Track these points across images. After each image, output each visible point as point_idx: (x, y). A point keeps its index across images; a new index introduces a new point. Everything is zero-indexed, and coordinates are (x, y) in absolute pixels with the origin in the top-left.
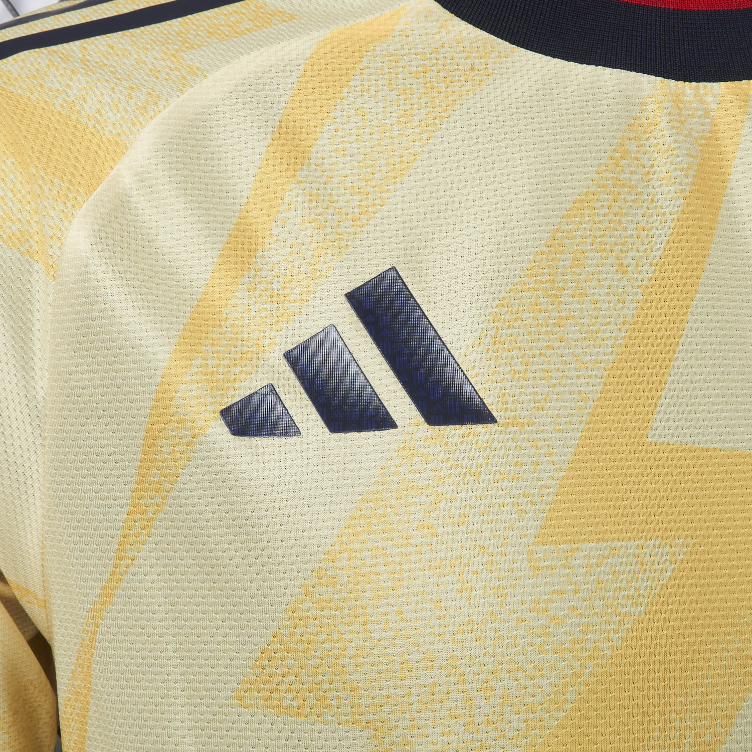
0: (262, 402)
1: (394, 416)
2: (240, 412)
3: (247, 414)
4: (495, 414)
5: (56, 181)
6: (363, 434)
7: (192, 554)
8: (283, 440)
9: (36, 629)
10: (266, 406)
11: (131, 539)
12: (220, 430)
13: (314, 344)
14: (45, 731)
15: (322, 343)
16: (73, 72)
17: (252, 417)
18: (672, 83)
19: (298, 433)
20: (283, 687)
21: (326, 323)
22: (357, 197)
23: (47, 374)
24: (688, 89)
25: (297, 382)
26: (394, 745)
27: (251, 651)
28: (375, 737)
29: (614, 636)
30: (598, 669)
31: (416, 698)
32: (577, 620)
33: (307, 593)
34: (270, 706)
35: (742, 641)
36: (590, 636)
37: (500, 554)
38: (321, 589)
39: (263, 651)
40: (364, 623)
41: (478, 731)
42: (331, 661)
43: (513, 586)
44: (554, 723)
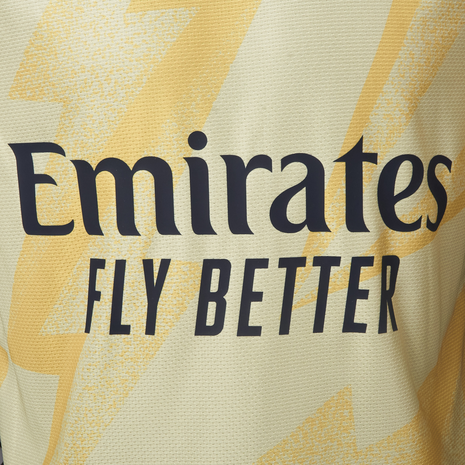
26: (72, 108)
27: (14, 73)
28: (64, 105)
29: (162, 52)
30: (156, 67)
31: (78, 86)
32: (146, 46)
33: (32, 44)
34: (23, 98)
35: (223, 52)
36: (152, 53)
37: (111, 18)
38: (37, 41)
39: (18, 73)
40: (56, 55)
41: (106, 99)
42: (44, 73)
43: (117, 33)
44: (138, 93)
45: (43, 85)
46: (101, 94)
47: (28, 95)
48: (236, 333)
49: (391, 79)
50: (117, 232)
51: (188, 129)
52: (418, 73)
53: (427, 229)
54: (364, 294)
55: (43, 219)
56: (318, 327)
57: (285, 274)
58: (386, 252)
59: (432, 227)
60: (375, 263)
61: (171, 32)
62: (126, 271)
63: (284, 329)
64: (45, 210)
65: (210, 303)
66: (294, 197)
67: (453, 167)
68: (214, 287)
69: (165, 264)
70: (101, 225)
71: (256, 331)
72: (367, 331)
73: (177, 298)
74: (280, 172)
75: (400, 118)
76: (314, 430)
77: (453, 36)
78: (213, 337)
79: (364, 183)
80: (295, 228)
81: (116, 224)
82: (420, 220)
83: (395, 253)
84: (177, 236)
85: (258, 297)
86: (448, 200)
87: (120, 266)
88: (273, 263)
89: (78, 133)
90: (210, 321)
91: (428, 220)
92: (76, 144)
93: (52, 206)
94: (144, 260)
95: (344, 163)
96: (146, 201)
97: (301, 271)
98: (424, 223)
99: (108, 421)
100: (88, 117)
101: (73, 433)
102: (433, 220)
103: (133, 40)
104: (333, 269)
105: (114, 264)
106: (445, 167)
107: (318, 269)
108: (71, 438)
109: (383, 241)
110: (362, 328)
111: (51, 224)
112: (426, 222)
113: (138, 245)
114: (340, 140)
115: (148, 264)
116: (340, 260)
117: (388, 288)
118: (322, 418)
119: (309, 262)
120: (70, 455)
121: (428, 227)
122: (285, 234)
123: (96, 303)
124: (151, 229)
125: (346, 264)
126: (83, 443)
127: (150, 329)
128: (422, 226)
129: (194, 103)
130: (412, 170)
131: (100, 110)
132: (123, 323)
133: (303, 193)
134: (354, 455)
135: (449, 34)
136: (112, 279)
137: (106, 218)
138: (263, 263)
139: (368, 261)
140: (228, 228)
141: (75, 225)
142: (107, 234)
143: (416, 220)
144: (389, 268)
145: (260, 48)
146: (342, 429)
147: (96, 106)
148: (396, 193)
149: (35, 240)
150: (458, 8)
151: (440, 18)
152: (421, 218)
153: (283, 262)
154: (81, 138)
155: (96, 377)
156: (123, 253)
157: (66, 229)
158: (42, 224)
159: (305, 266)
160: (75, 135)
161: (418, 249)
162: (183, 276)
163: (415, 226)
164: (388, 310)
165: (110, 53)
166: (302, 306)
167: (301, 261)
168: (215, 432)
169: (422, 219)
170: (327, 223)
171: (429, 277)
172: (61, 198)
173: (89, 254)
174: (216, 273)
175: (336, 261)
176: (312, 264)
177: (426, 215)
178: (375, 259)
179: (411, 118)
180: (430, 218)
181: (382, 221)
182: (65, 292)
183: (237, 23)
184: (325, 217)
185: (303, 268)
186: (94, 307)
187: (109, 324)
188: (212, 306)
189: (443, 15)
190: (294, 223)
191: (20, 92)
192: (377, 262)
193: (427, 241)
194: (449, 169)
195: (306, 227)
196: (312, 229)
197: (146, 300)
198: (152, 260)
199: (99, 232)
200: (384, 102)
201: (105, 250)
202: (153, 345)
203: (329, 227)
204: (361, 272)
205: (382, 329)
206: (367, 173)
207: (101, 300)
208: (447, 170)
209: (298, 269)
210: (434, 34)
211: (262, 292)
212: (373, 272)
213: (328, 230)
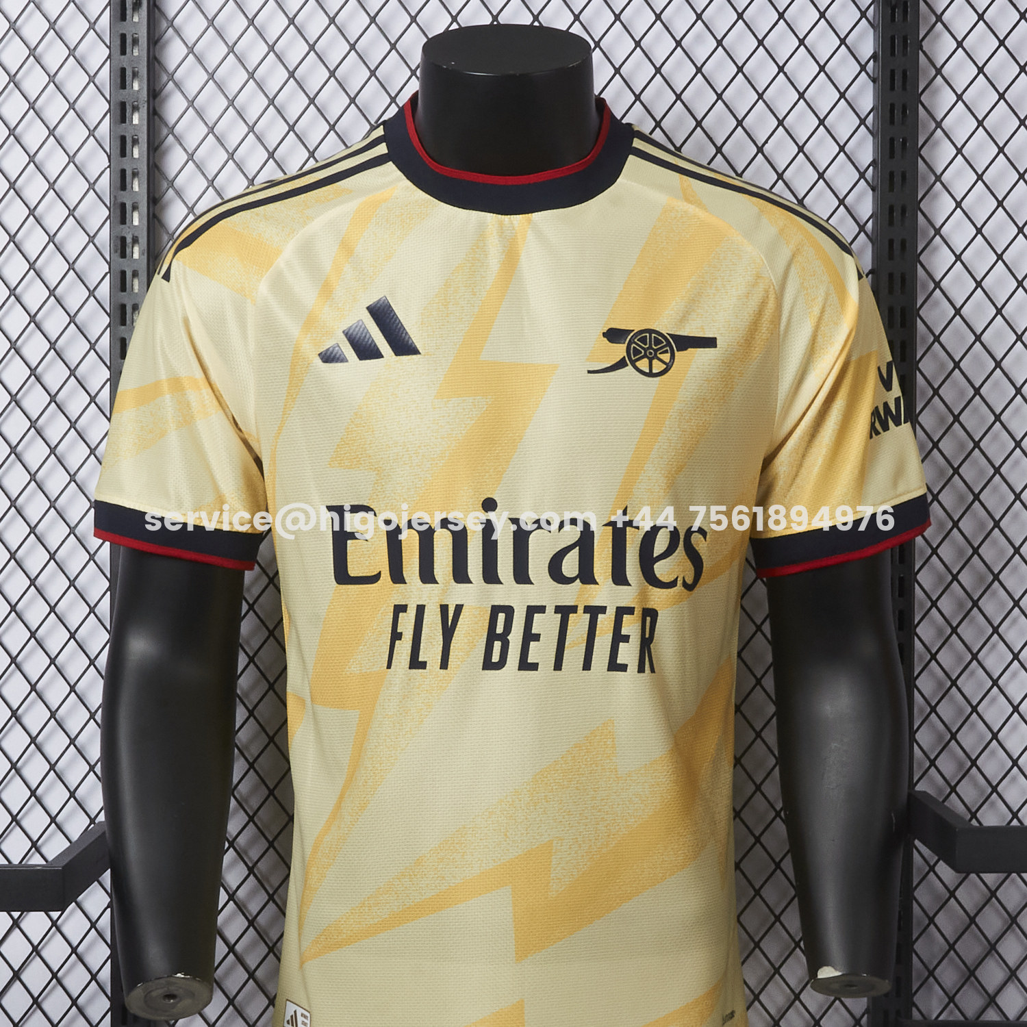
0: (333, 350)
1: (383, 354)
2: (325, 354)
3: (328, 354)
4: (420, 351)
5: (254, 267)
6: (372, 360)
7: (311, 410)
8: (342, 364)
9: (255, 453)
10: (335, 352)
11: (288, 406)
12: (318, 361)
13: (354, 327)
14: (261, 498)
15: (356, 327)
16: (260, 221)
17: (330, 356)
18: (500, 216)
19: (347, 361)
20: (345, 458)
21: (359, 319)
22: (372, 268)
23: (253, 343)
24: (506, 218)
25: (347, 342)
26: (385, 476)
27: (333, 446)
28: (378, 474)
29: (463, 432)
30: (457, 445)
31: (391, 458)
32: (449, 427)
33: (352, 422)
34: (341, 466)
35: (513, 433)
36: (454, 432)
37: (421, 403)
38: (357, 420)
39: (338, 445)
40: (373, 431)
41: (414, 469)
42: (361, 446)
43: (426, 415)
44: (441, 465)
45: (360, 456)
46: (410, 465)
47: (346, 464)
48: (517, 668)
49: (651, 460)
50: (419, 581)
51: (482, 496)
52: (675, 455)
53: (683, 588)
54: (626, 639)
55: (353, 572)
56: (587, 666)
57: (559, 619)
58: (646, 605)
59: (689, 587)
60: (635, 612)
61: (470, 416)
62: (425, 614)
63: (558, 666)
64: (356, 563)
65: (496, 642)
66: (569, 554)
67: (708, 537)
68: (500, 629)
69: (459, 608)
70: (405, 576)
71: (534, 667)
72: (628, 670)
73: (469, 638)
74: (557, 533)
75: (659, 492)
76: (581, 754)
77: (707, 425)
78: (497, 672)
79: (627, 545)
80: (569, 581)
81: (418, 574)
82: (676, 579)
83: (655, 607)
84: (470, 585)
85: (537, 637)
86: (704, 565)
87: (421, 610)
88: (550, 609)
89: (389, 497)
90: (496, 658)
91: (684, 581)
92: (386, 506)
93: (362, 559)
94: (441, 605)
95: (611, 528)
96: (445, 554)
97: (573, 617)
98: (680, 582)
99: (404, 745)
100: (398, 484)
101: (372, 758)
102: (689, 581)
103: (439, 421)
104: (600, 616)
105: (415, 609)
106: (701, 536)
107: (588, 616)
108: (371, 762)
109: (643, 595)
110: (623, 668)
111: (361, 575)
112: (681, 582)
113: (437, 592)
114: (608, 508)
115: (444, 609)
116: (606, 609)
117: (647, 636)
118: (588, 744)
119: (580, 610)
120: (369, 778)
121: (683, 586)
122: (561, 585)
123: (397, 642)
124: (447, 578)
125: (611, 612)
126: (382, 765)
127: (444, 664)
128: (678, 585)
129: (487, 474)
130: (669, 536)
131: (409, 478)
132: (420, 660)
133: (576, 551)
134: (616, 779)
135: (703, 423)
136: (414, 621)
137: (409, 569)
138: (541, 609)
139: (630, 611)
140: (513, 579)
141: (382, 575)
142: (410, 583)
143: (673, 579)
144: (648, 619)
145: (543, 431)
146: (605, 755)
147: (406, 475)
148: (655, 555)
149: (345, 589)
150: (712, 402)
151: (695, 410)
152: (677, 578)
153: (558, 609)
154: (391, 501)
155: (395, 707)
156: (424, 599)
157: (375, 579)
158: (352, 575)
159: (576, 613)
160: (386, 499)
161: (674, 604)
162: (473, 619)
163: (672, 584)
164: (647, 655)
165: (419, 431)
166: (573, 647)
167: (574, 609)
168: (497, 752)
169: (679, 579)
170: (596, 578)
171: (685, 631)
172: (371, 552)
173: (392, 601)
174: (501, 617)
175: (603, 610)
176: (582, 611)
177: (682, 576)
178: (636, 609)
179: (668, 492)
180: (686, 579)
181: (643, 578)
182: (369, 635)
183: (525, 410)
184: (594, 572)
185: (575, 615)
186: (396, 646)
187: (409, 660)
188: (497, 645)
189: (697, 407)
190: (568, 576)
191: (339, 462)
192: (638, 612)
193: (682, 599)
194: (705, 538)
195: (578, 580)
196: (583, 582)
197: (442, 639)
198: (448, 605)
199: (403, 581)
200: (645, 478)
201: (408, 596)
202: (446, 678)
203: (597, 581)
204: (624, 619)
205: (641, 669)
206: (631, 537)
207: (402, 639)
208: (703, 539)
209: (571, 615)
210: (689, 424)
211: (540, 634)
212: (634, 620)
213: (596, 583)
